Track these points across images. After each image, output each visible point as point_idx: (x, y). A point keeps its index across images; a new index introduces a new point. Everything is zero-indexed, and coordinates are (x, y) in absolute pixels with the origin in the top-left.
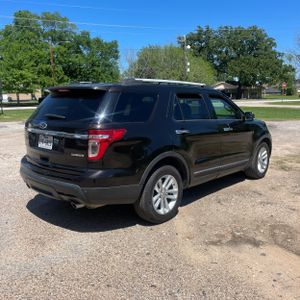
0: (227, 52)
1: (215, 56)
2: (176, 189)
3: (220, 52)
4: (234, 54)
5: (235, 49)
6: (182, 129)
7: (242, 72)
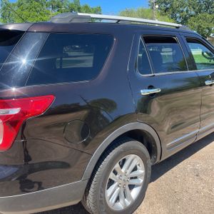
0: (187, 11)
1: (178, 15)
2: (141, 171)
3: (182, 11)
4: (193, 13)
5: (194, 8)
6: (151, 87)
7: (199, 26)
